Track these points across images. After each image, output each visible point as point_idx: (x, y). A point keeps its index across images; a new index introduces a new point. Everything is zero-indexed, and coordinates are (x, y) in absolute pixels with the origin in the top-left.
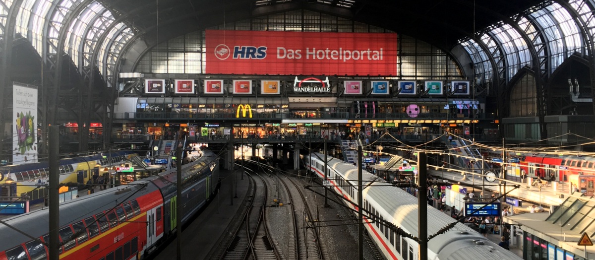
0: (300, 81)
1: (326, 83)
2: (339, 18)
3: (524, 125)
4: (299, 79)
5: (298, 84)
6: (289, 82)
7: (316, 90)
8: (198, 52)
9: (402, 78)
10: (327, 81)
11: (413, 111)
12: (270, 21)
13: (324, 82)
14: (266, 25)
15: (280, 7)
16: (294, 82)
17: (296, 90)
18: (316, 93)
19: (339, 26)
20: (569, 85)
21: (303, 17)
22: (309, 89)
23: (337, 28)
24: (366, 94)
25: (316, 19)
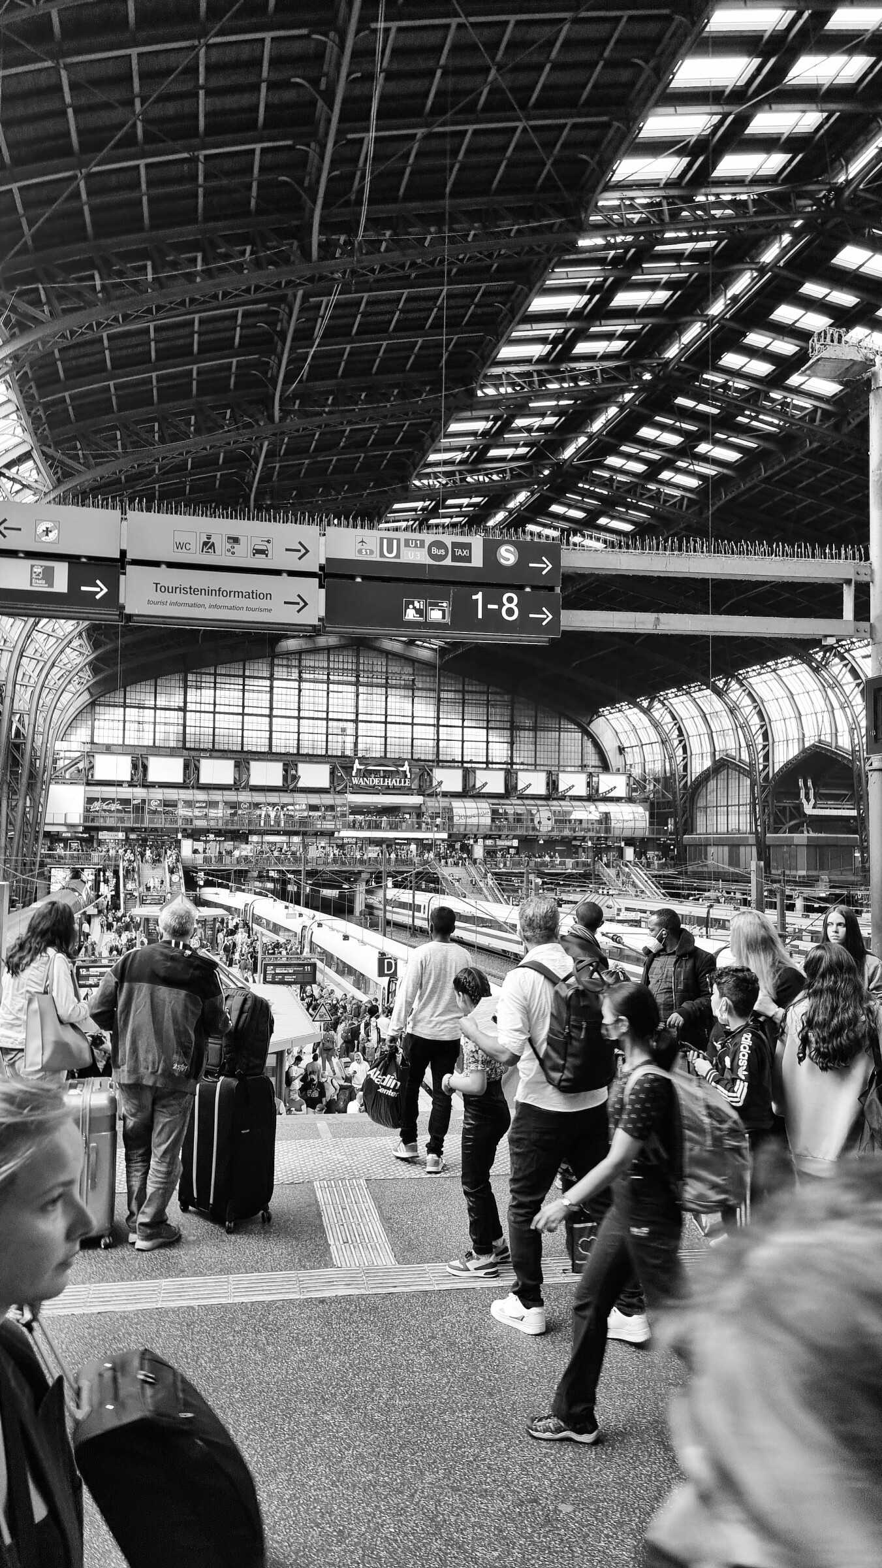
0: (362, 767)
1: (406, 772)
2: (418, 666)
3: (726, 849)
4: (362, 764)
5: (358, 771)
6: (346, 768)
7: (389, 782)
8: (179, 709)
10: (406, 768)
11: (545, 822)
12: (304, 663)
13: (402, 769)
14: (297, 669)
15: (322, 641)
16: (352, 768)
17: (354, 781)
18: (387, 788)
19: (416, 679)
20: (799, 789)
21: (358, 660)
22: (376, 781)
23: (413, 680)
24: (468, 792)
25: (379, 664)
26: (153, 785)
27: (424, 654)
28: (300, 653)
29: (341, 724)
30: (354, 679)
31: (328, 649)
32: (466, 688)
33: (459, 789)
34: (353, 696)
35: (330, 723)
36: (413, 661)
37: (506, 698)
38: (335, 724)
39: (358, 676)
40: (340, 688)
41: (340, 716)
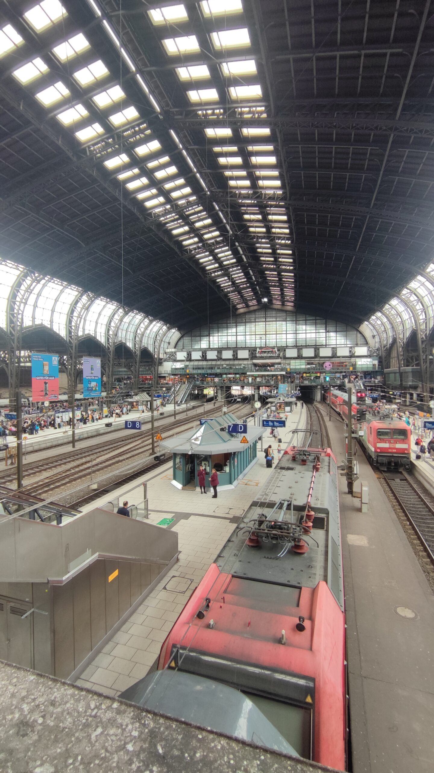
0: (260, 350)
1: (275, 351)
2: (287, 312)
4: (259, 349)
5: (259, 352)
6: (254, 351)
7: (269, 355)
8: (207, 336)
9: (327, 346)
10: (276, 349)
11: (328, 366)
12: (246, 316)
13: (274, 350)
14: (244, 319)
15: (252, 308)
16: (256, 351)
17: (258, 355)
18: (270, 357)
19: (287, 317)
21: (265, 313)
22: (265, 355)
23: (286, 318)
24: (300, 357)
25: (274, 313)
26: (193, 360)
27: (289, 308)
28: (245, 313)
29: (260, 336)
30: (264, 320)
31: (255, 311)
32: (307, 319)
33: (296, 356)
34: (264, 326)
35: (256, 336)
36: (286, 311)
37: (324, 321)
38: (258, 336)
39: (266, 319)
40: (259, 323)
41: (260, 333)
